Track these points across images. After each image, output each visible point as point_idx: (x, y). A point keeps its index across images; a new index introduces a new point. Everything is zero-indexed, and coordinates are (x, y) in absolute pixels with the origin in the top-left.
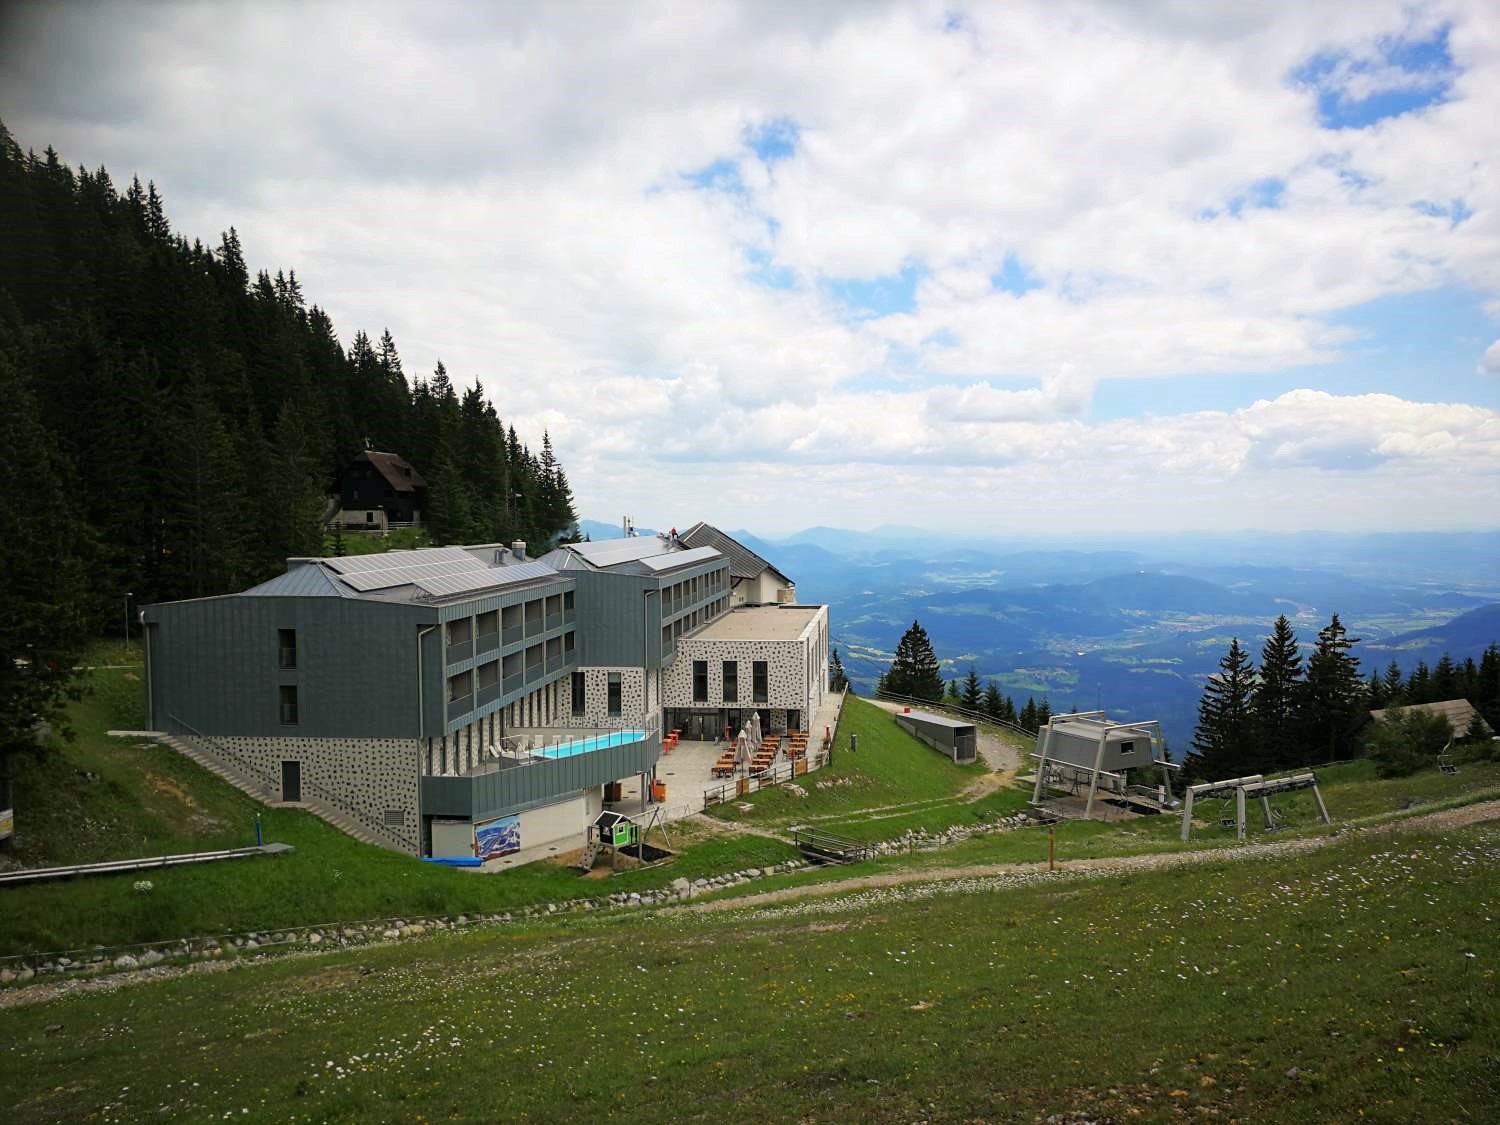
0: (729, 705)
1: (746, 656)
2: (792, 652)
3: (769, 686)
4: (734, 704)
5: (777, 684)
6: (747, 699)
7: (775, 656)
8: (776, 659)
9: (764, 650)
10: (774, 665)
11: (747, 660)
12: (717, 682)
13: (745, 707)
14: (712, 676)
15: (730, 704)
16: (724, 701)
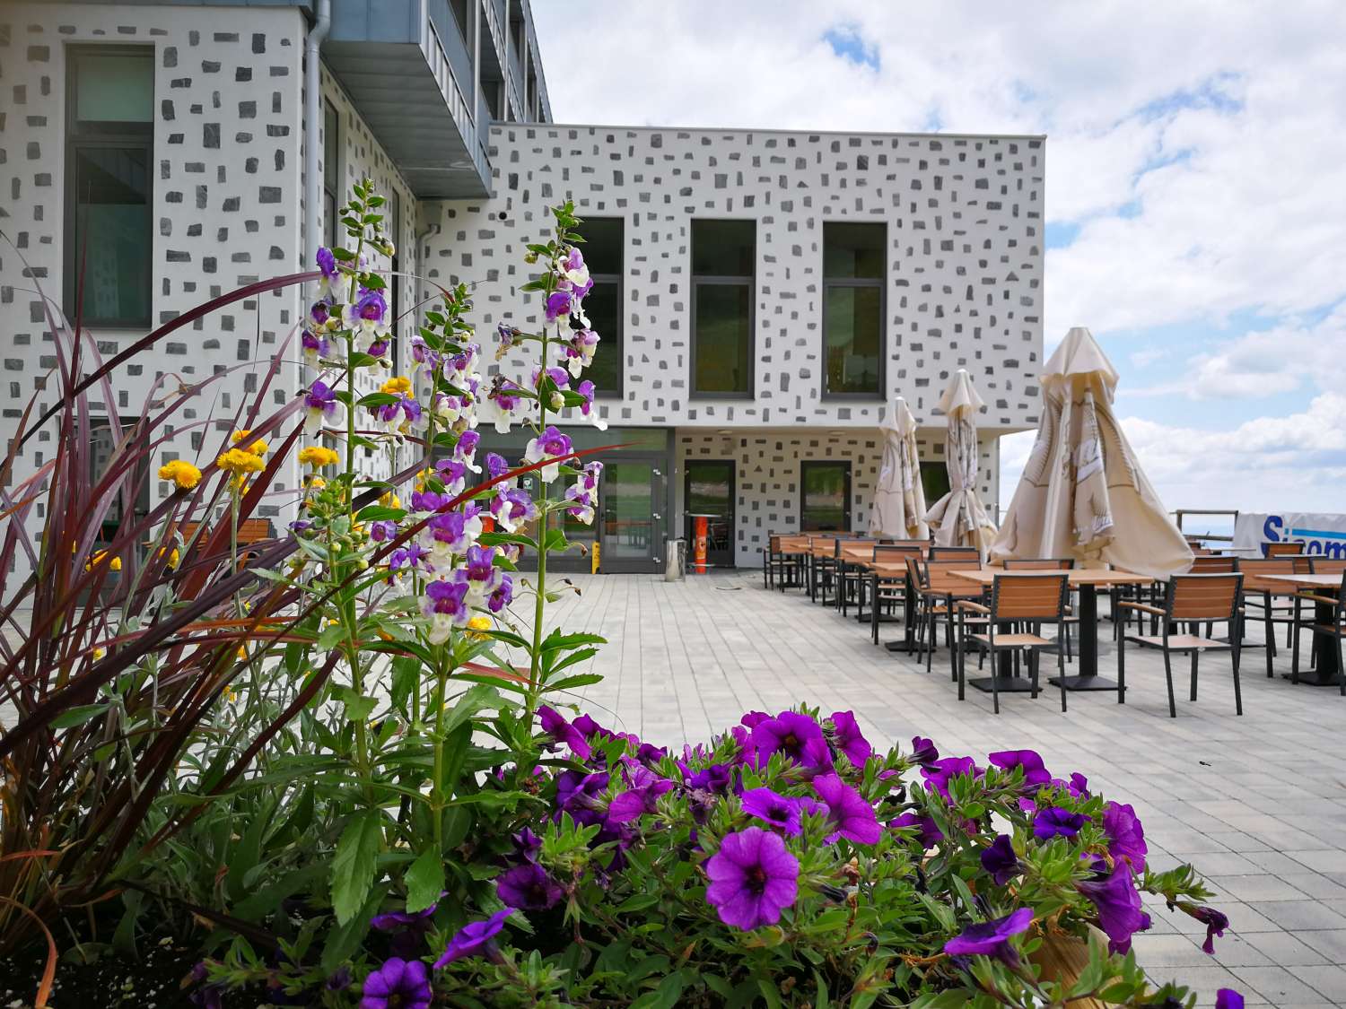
0: (718, 415)
1: (797, 196)
2: (996, 183)
3: (892, 331)
4: (740, 408)
5: (928, 321)
6: (796, 384)
7: (921, 198)
8: (925, 214)
9: (875, 173)
10: (917, 239)
11: (800, 214)
12: (665, 311)
13: (787, 421)
14: (646, 289)
15: (721, 408)
16: (694, 396)
